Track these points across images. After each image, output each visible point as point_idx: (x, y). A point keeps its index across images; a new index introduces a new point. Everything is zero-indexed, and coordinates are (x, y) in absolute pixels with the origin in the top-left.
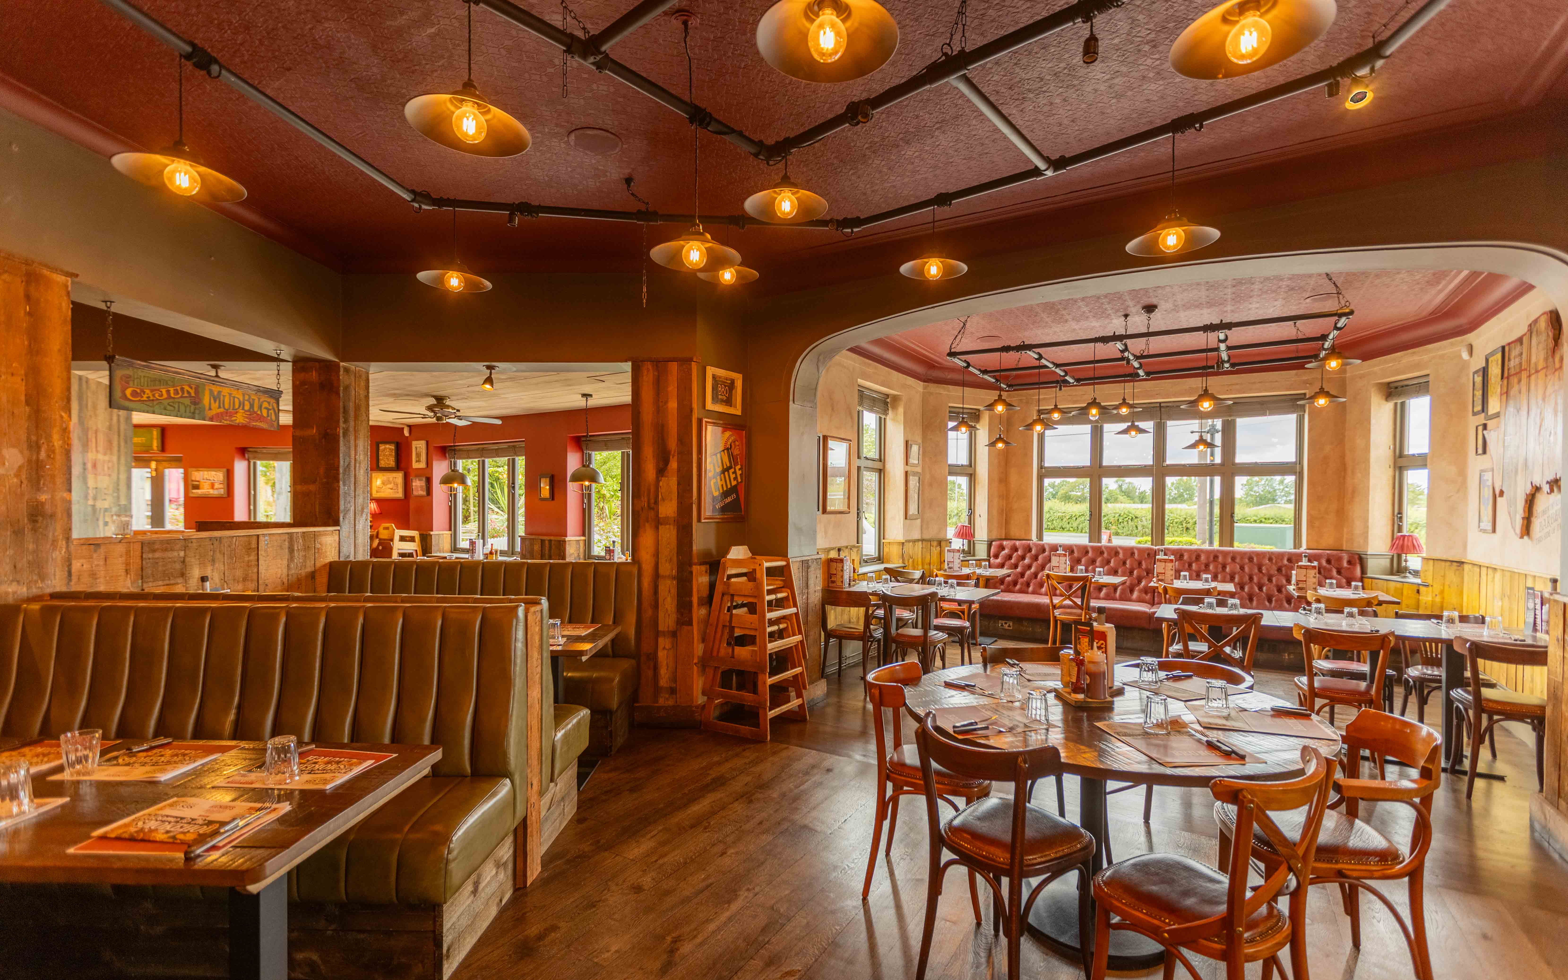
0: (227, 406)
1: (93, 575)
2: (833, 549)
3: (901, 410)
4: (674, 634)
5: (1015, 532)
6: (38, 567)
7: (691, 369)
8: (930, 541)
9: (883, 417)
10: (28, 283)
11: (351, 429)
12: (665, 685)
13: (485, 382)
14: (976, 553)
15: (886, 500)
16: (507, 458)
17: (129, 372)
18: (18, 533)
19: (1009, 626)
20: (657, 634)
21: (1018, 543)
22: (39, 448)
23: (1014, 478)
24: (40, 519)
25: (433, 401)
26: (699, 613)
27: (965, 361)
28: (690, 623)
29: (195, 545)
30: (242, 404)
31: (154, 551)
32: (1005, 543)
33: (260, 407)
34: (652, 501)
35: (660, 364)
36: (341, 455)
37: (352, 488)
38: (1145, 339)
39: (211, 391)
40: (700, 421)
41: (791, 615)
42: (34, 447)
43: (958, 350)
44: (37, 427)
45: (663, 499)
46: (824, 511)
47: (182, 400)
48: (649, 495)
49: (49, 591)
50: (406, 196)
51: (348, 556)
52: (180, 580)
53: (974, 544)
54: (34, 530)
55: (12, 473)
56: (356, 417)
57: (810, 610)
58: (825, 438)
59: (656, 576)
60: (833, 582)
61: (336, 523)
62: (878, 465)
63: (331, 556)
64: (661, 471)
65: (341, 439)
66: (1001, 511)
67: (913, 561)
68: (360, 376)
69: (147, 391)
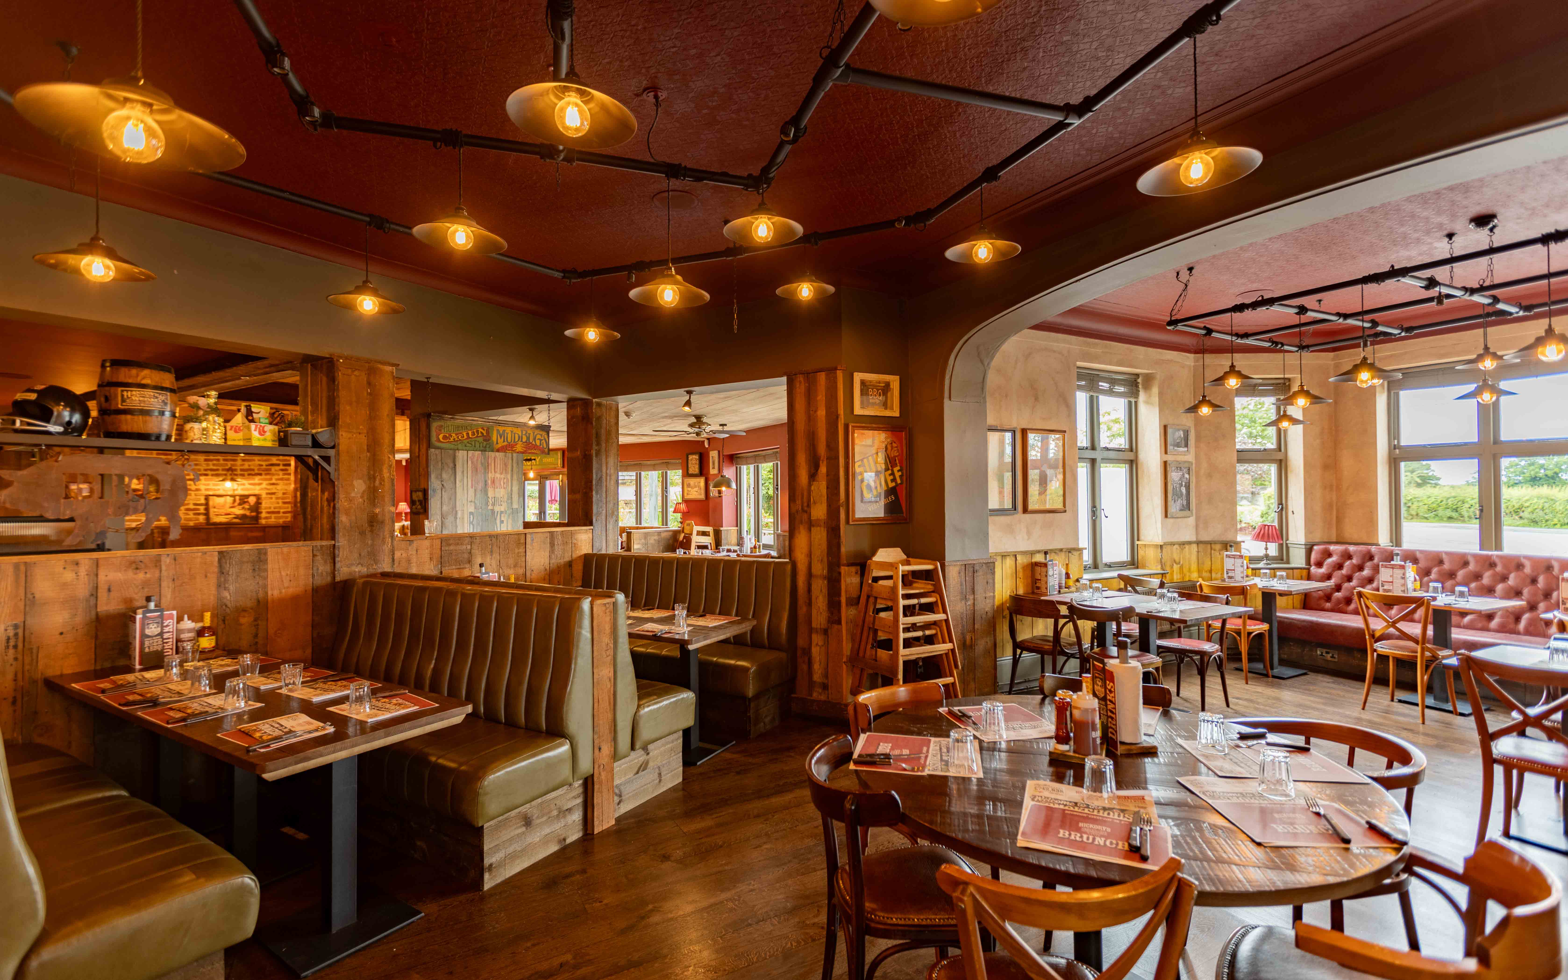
0: (509, 440)
1: (409, 561)
2: (1039, 552)
3: (1155, 390)
4: (825, 632)
5: (1351, 531)
6: (373, 555)
7: (836, 377)
8: (1210, 543)
9: (1133, 400)
10: (369, 375)
11: (603, 450)
12: (818, 680)
13: (685, 405)
14: (1291, 559)
15: (1140, 496)
16: (771, 464)
17: (439, 423)
18: (362, 533)
19: (1332, 657)
20: (811, 630)
21: (1352, 548)
22: (375, 478)
23: (1347, 462)
24: (375, 524)
25: (694, 420)
26: (847, 613)
27: (1205, 328)
28: (839, 622)
29: (478, 541)
30: (520, 438)
31: (450, 545)
32: (1332, 548)
33: (535, 439)
34: (805, 504)
35: (810, 376)
36: (594, 471)
37: (604, 495)
38: (1448, 267)
39: (498, 430)
40: (846, 427)
41: (941, 621)
42: (372, 478)
43: (1179, 317)
44: (374, 465)
45: (815, 503)
46: (1025, 510)
47: (478, 439)
48: (802, 498)
49: (380, 571)
50: (558, 275)
51: (601, 550)
52: (467, 566)
53: (1288, 548)
54: (372, 531)
55: (359, 495)
56: (607, 441)
57: (978, 618)
58: (1024, 432)
59: (810, 575)
60: (1038, 588)
61: (591, 524)
62: (1131, 456)
63: (585, 549)
64: (813, 476)
65: (594, 458)
66: (1328, 507)
67: (1181, 568)
68: (611, 408)
69: (454, 435)
